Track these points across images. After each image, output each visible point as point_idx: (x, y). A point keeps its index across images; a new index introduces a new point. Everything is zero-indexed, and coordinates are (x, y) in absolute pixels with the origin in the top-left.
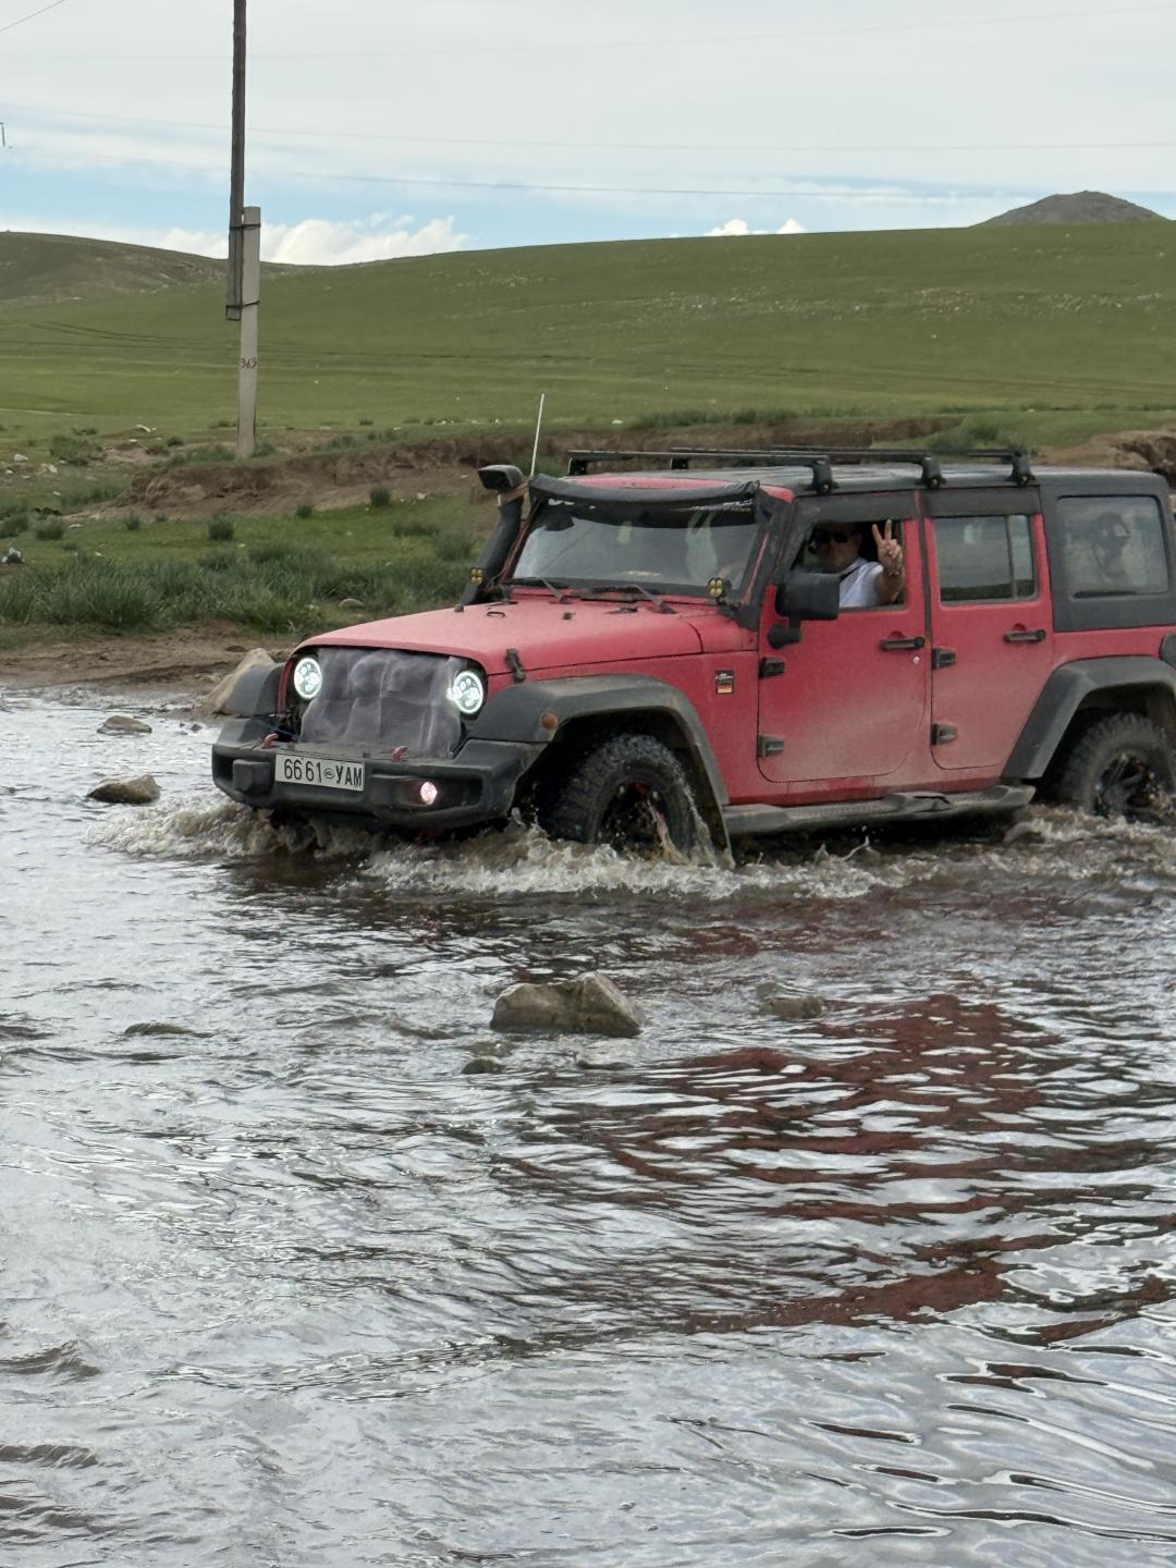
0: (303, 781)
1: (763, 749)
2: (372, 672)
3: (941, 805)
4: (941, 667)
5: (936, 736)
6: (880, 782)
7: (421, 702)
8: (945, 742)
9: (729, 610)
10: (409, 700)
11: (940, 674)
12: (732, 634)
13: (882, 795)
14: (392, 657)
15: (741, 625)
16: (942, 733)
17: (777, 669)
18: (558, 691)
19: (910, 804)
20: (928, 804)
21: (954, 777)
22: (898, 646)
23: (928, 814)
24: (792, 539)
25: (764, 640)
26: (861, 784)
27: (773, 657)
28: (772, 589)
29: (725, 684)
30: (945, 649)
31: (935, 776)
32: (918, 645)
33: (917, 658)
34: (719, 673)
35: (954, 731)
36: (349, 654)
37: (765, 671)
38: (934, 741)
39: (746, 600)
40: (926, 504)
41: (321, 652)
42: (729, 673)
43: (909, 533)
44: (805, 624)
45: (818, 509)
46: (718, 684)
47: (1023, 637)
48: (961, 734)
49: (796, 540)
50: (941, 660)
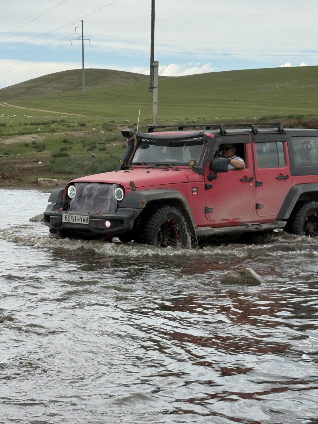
0: (71, 222)
1: (207, 211)
2: (91, 189)
3: (259, 227)
4: (259, 186)
5: (257, 206)
6: (241, 220)
7: (105, 198)
8: (259, 208)
9: (196, 170)
10: (101, 197)
11: (258, 188)
12: (197, 177)
13: (242, 224)
14: (96, 184)
15: (199, 174)
16: (259, 206)
17: (211, 187)
18: (146, 193)
19: (250, 227)
20: (256, 227)
21: (263, 219)
22: (245, 180)
23: (255, 230)
24: (214, 148)
25: (206, 178)
26: (236, 221)
27: (209, 183)
28: (208, 163)
29: (195, 191)
30: (259, 181)
31: (257, 218)
32: (251, 180)
33: (251, 184)
34: (193, 188)
35: (262, 205)
36: (83, 184)
37: (207, 187)
38: (257, 208)
39: (201, 167)
40: (253, 139)
41: (76, 184)
42: (196, 188)
43: (248, 147)
44: (218, 174)
45: (221, 140)
46: (193, 191)
47: (282, 178)
48: (265, 206)
49: (216, 148)
50: (258, 184)
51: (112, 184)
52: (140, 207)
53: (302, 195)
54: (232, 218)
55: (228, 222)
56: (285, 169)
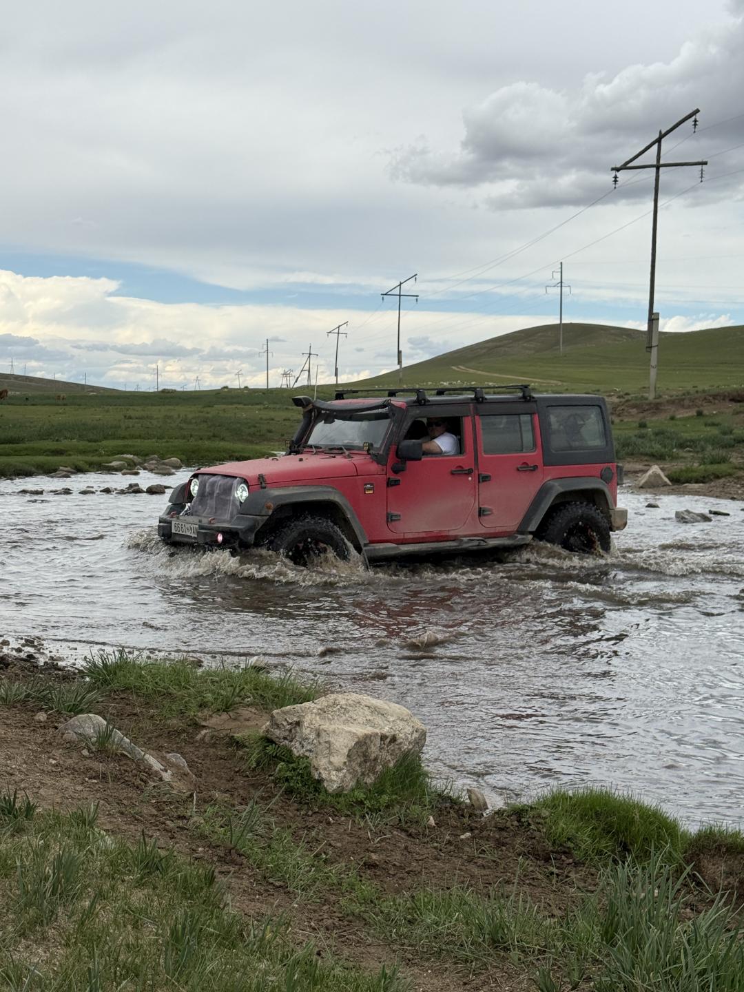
0: (180, 533)
1: (390, 519)
2: (213, 484)
3: (482, 543)
4: (483, 481)
5: (481, 512)
6: (452, 533)
8: (485, 515)
9: (377, 459)
11: (482, 485)
12: (374, 467)
13: (455, 539)
15: (378, 464)
16: (484, 511)
17: (397, 483)
18: (276, 492)
19: (466, 543)
20: (477, 543)
21: (492, 531)
22: (461, 472)
23: (475, 548)
24: (405, 423)
25: (390, 470)
26: (443, 534)
27: (393, 477)
28: (394, 448)
29: (369, 489)
30: (485, 473)
31: (482, 530)
32: (470, 472)
33: (470, 478)
34: (366, 485)
35: (490, 510)
36: (207, 477)
37: (390, 483)
38: (480, 515)
39: (381, 452)
40: (476, 409)
41: (200, 476)
42: (371, 484)
43: (467, 424)
44: (408, 462)
45: (418, 412)
46: (365, 489)
47: (527, 468)
48: (494, 511)
49: (407, 425)
50: (484, 479)
51: (236, 477)
52: (263, 513)
53: (562, 495)
54: (435, 529)
55: (429, 535)
56: (534, 456)
